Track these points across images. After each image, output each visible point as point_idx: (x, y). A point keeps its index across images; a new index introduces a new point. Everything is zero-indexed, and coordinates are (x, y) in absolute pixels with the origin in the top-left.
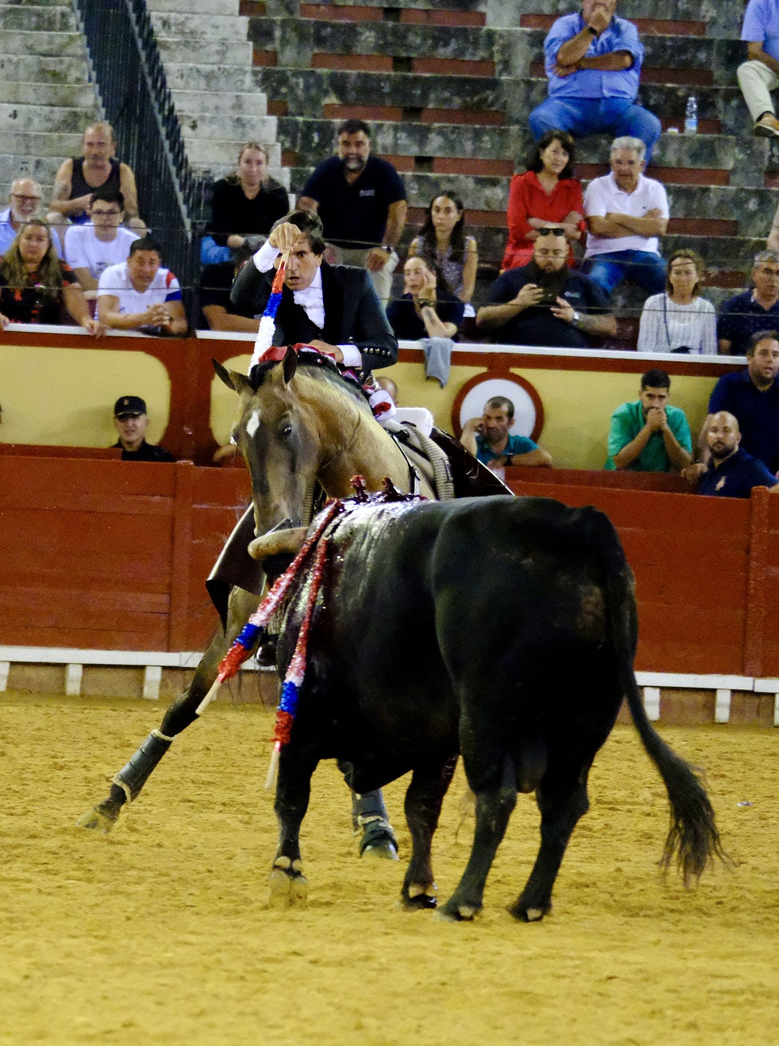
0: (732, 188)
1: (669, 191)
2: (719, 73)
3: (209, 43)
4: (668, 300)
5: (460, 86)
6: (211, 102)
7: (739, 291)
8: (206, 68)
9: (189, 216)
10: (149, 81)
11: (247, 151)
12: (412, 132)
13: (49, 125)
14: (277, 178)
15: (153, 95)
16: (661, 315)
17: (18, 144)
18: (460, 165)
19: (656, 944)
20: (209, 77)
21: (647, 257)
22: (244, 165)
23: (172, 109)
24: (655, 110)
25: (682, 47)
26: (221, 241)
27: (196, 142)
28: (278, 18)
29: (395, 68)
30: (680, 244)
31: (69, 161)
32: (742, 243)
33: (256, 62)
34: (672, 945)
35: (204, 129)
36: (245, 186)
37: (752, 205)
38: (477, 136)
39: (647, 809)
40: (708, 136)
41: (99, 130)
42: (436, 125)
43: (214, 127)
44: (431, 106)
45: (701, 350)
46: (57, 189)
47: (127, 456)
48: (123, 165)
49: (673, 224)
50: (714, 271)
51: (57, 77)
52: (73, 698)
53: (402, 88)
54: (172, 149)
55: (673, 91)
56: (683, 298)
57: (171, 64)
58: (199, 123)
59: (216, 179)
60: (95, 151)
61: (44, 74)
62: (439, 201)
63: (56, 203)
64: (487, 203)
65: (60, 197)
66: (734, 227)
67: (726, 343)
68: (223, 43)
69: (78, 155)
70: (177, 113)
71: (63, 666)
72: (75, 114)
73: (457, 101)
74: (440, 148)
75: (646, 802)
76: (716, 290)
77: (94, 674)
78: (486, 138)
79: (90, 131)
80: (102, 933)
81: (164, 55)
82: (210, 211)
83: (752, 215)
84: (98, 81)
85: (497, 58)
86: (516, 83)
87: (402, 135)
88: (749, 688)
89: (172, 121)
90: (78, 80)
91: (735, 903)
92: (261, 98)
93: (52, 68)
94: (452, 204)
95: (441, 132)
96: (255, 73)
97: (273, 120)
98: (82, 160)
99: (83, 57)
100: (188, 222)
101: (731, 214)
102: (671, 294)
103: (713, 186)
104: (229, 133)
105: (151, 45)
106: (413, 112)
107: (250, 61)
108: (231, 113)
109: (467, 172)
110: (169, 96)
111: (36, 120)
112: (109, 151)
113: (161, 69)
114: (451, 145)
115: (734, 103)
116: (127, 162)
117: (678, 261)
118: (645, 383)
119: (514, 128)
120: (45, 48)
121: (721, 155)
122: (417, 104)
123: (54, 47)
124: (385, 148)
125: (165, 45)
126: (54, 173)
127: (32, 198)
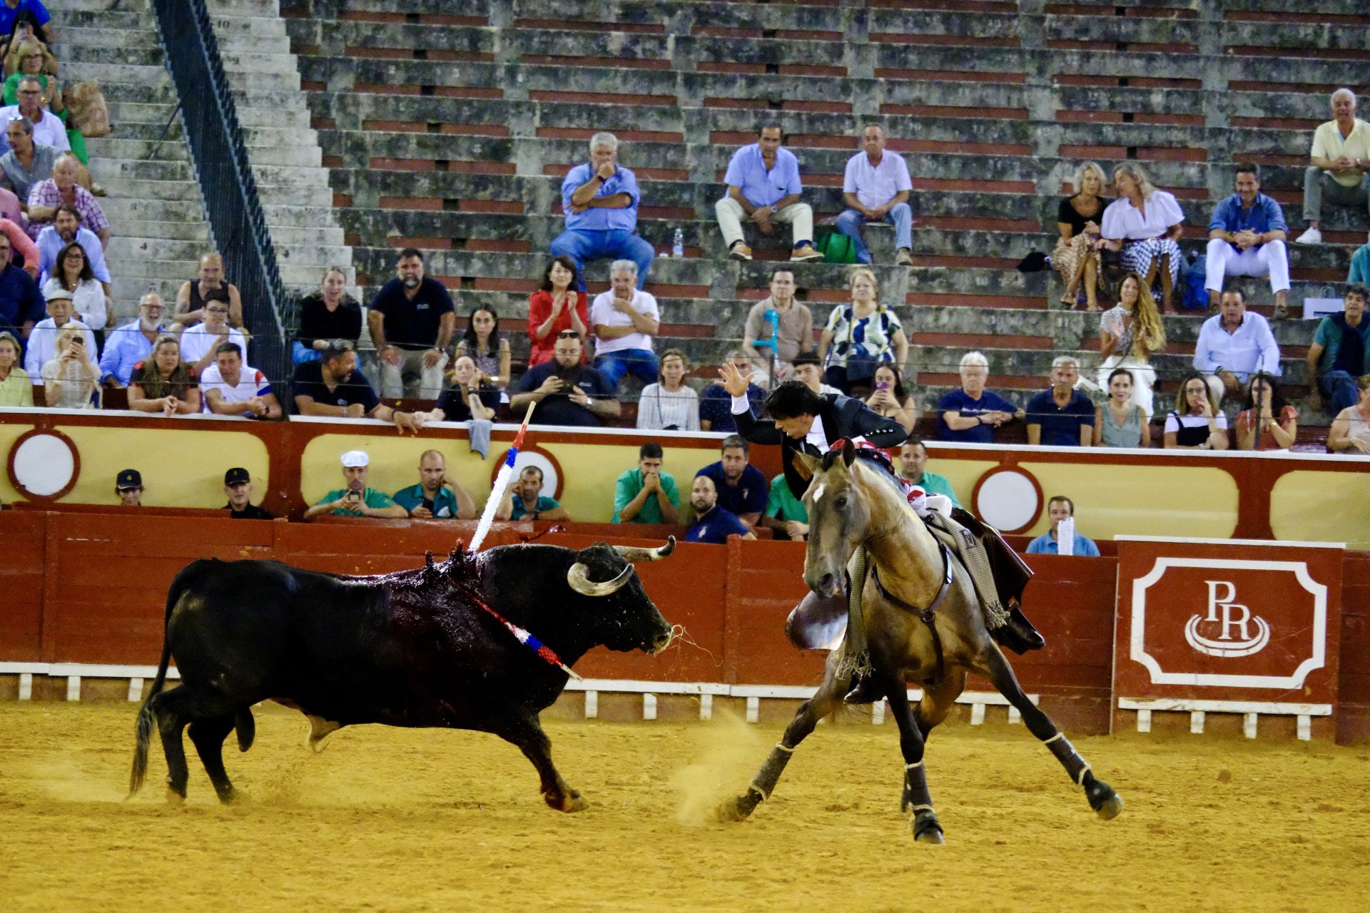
0: (710, 300)
1: (659, 303)
2: (699, 209)
3: (298, 189)
4: (661, 389)
5: (497, 221)
6: (301, 235)
8: (296, 209)
9: (283, 324)
10: (251, 219)
11: (330, 274)
12: (458, 258)
13: (172, 255)
14: (351, 294)
15: (254, 230)
16: (655, 400)
17: (148, 270)
18: (498, 284)
19: (651, 895)
20: (298, 216)
21: (643, 354)
22: (327, 284)
23: (269, 241)
24: (648, 239)
25: (671, 190)
26: (308, 345)
27: (288, 267)
28: (353, 169)
29: (445, 208)
30: (669, 344)
31: (188, 283)
32: (717, 344)
33: (335, 204)
34: (665, 896)
35: (294, 257)
36: (326, 301)
37: (726, 313)
38: (510, 260)
39: (646, 789)
40: (692, 260)
41: (212, 259)
42: (478, 252)
43: (303, 255)
44: (473, 237)
45: (687, 428)
46: (178, 305)
47: (235, 515)
48: (230, 286)
49: (663, 328)
50: (697, 365)
51: (180, 216)
53: (451, 223)
54: (269, 273)
55: (663, 224)
56: (673, 388)
57: (269, 206)
58: (291, 252)
59: (304, 296)
60: (211, 275)
61: (168, 214)
62: (478, 314)
63: (177, 315)
64: (518, 313)
65: (181, 311)
66: (711, 331)
67: (707, 423)
68: (309, 188)
69: (195, 278)
70: (273, 244)
72: (192, 246)
73: (494, 234)
74: (480, 270)
75: (645, 783)
76: (698, 380)
78: (517, 262)
79: (205, 259)
81: (262, 199)
82: (299, 320)
83: (727, 321)
84: (211, 219)
85: (525, 199)
86: (540, 219)
87: (451, 261)
88: (726, 693)
89: (269, 250)
90: (195, 219)
91: (714, 862)
92: (339, 232)
93: (174, 209)
94: (489, 315)
95: (482, 258)
96: (334, 213)
97: (349, 250)
98: (199, 281)
99: (198, 200)
100: (282, 330)
101: (710, 320)
102: (664, 384)
103: (695, 299)
104: (314, 259)
105: (252, 191)
106: (460, 242)
107: (331, 203)
108: (316, 244)
109: (502, 288)
110: (266, 231)
111: (162, 251)
112: (221, 275)
113: (260, 210)
114: (489, 267)
115: (711, 233)
116: (234, 283)
117: (668, 358)
118: (643, 454)
119: (539, 254)
120: (168, 193)
121: (701, 274)
122: (463, 236)
123: (176, 194)
124: (437, 271)
125: (264, 192)
126: (176, 293)
127: (157, 307)
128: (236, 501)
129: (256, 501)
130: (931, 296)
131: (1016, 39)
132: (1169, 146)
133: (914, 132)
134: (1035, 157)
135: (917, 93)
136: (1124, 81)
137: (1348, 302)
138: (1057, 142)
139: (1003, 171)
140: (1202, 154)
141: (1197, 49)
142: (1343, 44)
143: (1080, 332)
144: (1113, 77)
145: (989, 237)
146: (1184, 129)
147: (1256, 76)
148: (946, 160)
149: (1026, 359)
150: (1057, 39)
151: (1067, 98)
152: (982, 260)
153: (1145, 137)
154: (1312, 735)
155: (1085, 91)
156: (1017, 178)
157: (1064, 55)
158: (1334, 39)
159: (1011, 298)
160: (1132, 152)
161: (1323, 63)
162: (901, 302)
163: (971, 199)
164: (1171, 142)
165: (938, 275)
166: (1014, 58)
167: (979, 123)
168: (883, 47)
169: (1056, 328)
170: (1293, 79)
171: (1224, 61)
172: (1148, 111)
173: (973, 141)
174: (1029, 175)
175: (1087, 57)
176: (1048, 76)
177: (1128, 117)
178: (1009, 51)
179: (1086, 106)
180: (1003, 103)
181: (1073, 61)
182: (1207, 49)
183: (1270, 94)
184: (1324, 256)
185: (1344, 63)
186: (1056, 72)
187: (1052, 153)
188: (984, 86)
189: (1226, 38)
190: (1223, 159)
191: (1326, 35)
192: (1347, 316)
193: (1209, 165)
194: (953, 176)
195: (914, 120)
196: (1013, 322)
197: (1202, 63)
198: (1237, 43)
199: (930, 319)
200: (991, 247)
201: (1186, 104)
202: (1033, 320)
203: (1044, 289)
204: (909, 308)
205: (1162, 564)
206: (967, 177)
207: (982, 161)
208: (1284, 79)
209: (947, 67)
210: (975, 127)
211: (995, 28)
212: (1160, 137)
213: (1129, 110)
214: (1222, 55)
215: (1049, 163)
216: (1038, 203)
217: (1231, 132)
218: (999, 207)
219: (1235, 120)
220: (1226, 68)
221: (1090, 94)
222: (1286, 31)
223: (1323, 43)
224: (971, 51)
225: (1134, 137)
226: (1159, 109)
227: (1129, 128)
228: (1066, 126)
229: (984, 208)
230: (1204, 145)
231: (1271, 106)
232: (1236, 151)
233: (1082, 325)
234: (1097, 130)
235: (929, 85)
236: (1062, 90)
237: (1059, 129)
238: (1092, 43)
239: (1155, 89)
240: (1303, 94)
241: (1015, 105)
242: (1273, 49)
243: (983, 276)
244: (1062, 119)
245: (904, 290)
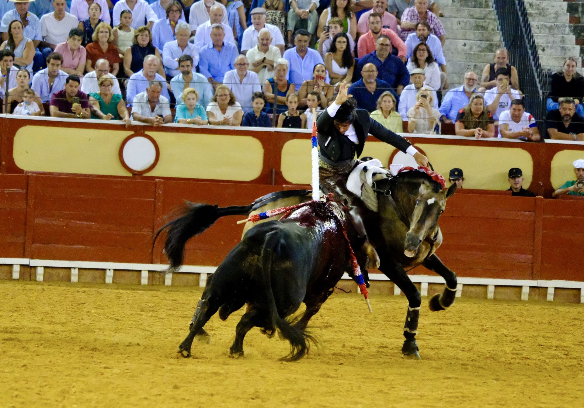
3: (550, 14)
6: (551, 39)
8: (549, 25)
9: (541, 89)
10: (524, 30)
11: (568, 61)
13: (480, 49)
14: (580, 72)
15: (525, 36)
17: (466, 58)
20: (550, 28)
22: (566, 67)
23: (534, 42)
26: (555, 100)
27: (544, 57)
28: (580, 3)
31: (488, 65)
33: (570, 22)
35: (548, 51)
36: (566, 77)
41: (502, 52)
43: (552, 50)
46: (483, 77)
47: (514, 194)
48: (512, 67)
51: (484, 28)
52: (490, 300)
54: (534, 60)
57: (534, 23)
58: (545, 49)
59: (553, 73)
60: (501, 61)
61: (478, 27)
63: (483, 83)
65: (485, 81)
68: (556, 13)
69: (492, 62)
70: (536, 44)
71: (486, 286)
72: (491, 45)
77: (500, 290)
79: (498, 52)
80: (503, 403)
81: (530, 19)
82: (550, 87)
84: (502, 30)
89: (534, 48)
90: (493, 30)
92: (573, 37)
93: (481, 24)
96: (570, 27)
97: (578, 47)
98: (495, 64)
99: (495, 20)
100: (541, 92)
104: (559, 53)
105: (525, 14)
107: (568, 21)
108: (560, 44)
110: (532, 37)
111: (474, 47)
112: (507, 61)
113: (529, 25)
116: (514, 65)
120: (477, 15)
123: (482, 16)
125: (531, 15)
126: (482, 70)
127: (473, 79)
128: (515, 187)
129: (526, 186)
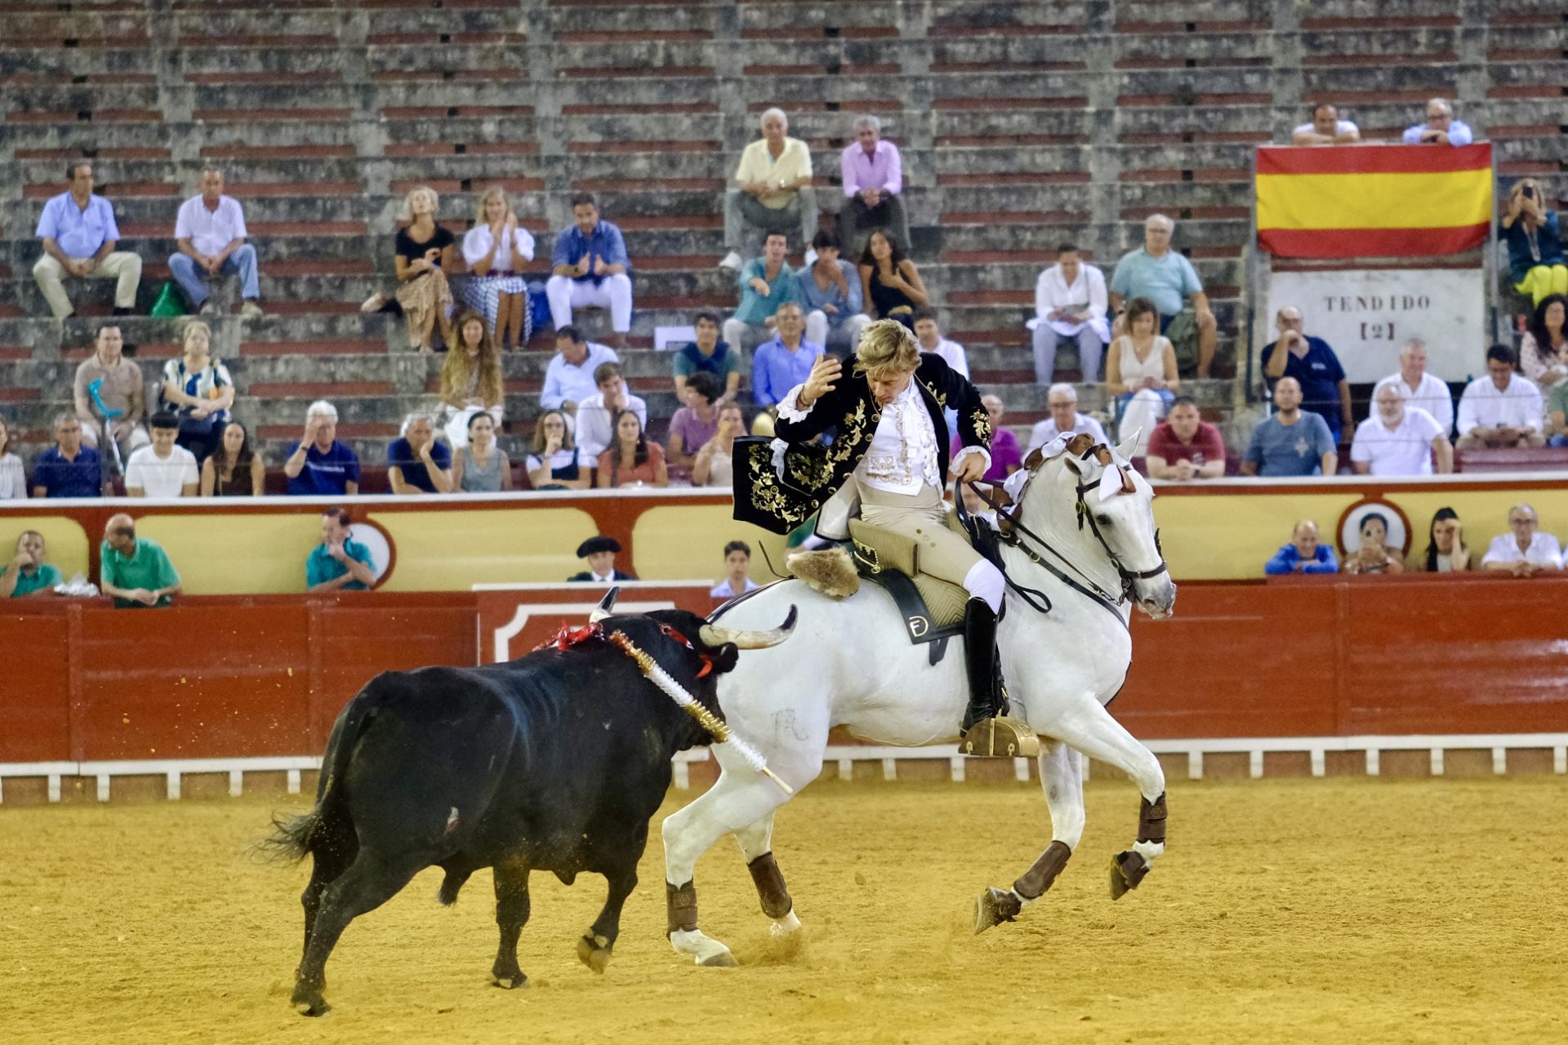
0: (34, 361)
2: (16, 267)
7: (45, 446)
32: (44, 407)
37: (52, 374)
40: (12, 320)
45: (13, 497)
50: (23, 431)
66: (36, 394)
67: (43, 490)
76: (26, 446)
83: (53, 383)
88: (75, 773)
101: (34, 382)
103: (18, 361)
121: (23, 335)
130: (265, 346)
131: (338, 73)
132: (502, 178)
133: (237, 176)
134: (366, 195)
135: (237, 134)
136: (453, 111)
137: (700, 330)
138: (388, 178)
139: (333, 211)
140: (539, 184)
141: (527, 74)
142: (679, 61)
143: (423, 375)
144: (440, 109)
145: (322, 281)
146: (518, 159)
147: (591, 100)
148: (273, 204)
149: (369, 407)
150: (381, 71)
151: (395, 131)
152: (315, 305)
153: (479, 168)
154: (691, 783)
155: (413, 124)
156: (346, 217)
157: (388, 87)
158: (669, 58)
159: (347, 343)
160: (466, 184)
161: (659, 82)
162: (234, 354)
163: (301, 242)
164: (505, 173)
165: (270, 324)
166: (337, 93)
167: (305, 162)
168: (199, 89)
169: (398, 372)
170: (629, 100)
171: (557, 85)
172: (480, 142)
173: (299, 182)
174: (360, 214)
175: (412, 88)
176: (374, 108)
177: (460, 149)
178: (331, 87)
179: (416, 139)
180: (329, 141)
181: (398, 93)
182: (537, 73)
183: (607, 117)
184: (672, 284)
185: (681, 82)
186: (383, 105)
187: (382, 189)
188: (308, 124)
189: (557, 60)
190: (561, 187)
191: (661, 54)
192: (700, 346)
193: (547, 194)
194: (282, 218)
195: (236, 163)
196: (352, 368)
197: (533, 88)
198: (568, 66)
199: (265, 370)
200: (325, 291)
201: (519, 132)
202: (374, 365)
203: (384, 333)
204: (242, 360)
205: (524, 612)
206: (295, 219)
207: (310, 203)
208: (620, 100)
209: (267, 106)
210: (301, 167)
211: (315, 62)
212: (494, 168)
213: (461, 141)
214: (553, 79)
215: (381, 200)
216: (372, 243)
217: (568, 159)
218: (330, 249)
219: (571, 146)
220: (559, 92)
221: (419, 127)
222: (619, 51)
223: (658, 62)
224: (292, 88)
225: (466, 169)
226: (491, 139)
227: (462, 160)
228: (395, 160)
229: (315, 252)
230: (541, 173)
231: (608, 131)
232: (573, 178)
233: (425, 367)
234: (428, 163)
235: (250, 125)
236: (389, 123)
237: (388, 165)
238: (418, 73)
239: (486, 118)
240: (641, 116)
241: (340, 141)
242: (605, 70)
243: (319, 321)
244: (392, 154)
245: (237, 341)
